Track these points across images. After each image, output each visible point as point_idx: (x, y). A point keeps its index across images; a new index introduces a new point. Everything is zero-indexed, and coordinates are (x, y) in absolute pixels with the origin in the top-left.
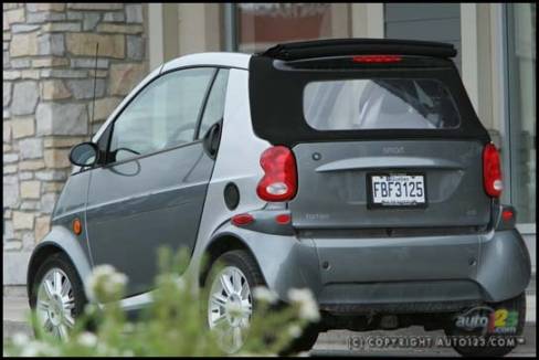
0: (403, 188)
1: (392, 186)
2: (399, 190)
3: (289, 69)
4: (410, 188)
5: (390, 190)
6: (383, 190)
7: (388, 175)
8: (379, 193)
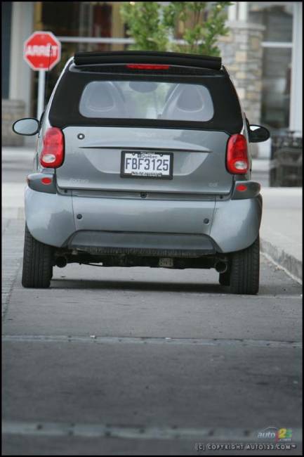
0: (151, 164)
1: (141, 162)
2: (148, 164)
3: (78, 71)
4: (157, 164)
5: (140, 164)
6: (133, 164)
7: (139, 153)
8: (130, 166)
